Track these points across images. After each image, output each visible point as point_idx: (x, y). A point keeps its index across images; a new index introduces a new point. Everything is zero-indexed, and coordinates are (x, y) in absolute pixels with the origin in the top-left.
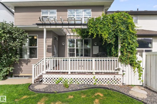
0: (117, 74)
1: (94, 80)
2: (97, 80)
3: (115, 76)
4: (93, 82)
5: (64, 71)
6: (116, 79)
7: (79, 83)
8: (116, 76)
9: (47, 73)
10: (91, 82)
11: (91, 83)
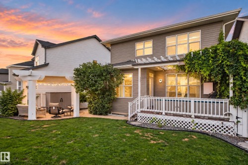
0: (228, 120)
1: (193, 125)
2: (197, 125)
3: (222, 123)
4: (191, 126)
5: (158, 111)
6: (225, 127)
7: (174, 125)
8: (225, 123)
9: (142, 112)
10: (190, 126)
11: (189, 128)
